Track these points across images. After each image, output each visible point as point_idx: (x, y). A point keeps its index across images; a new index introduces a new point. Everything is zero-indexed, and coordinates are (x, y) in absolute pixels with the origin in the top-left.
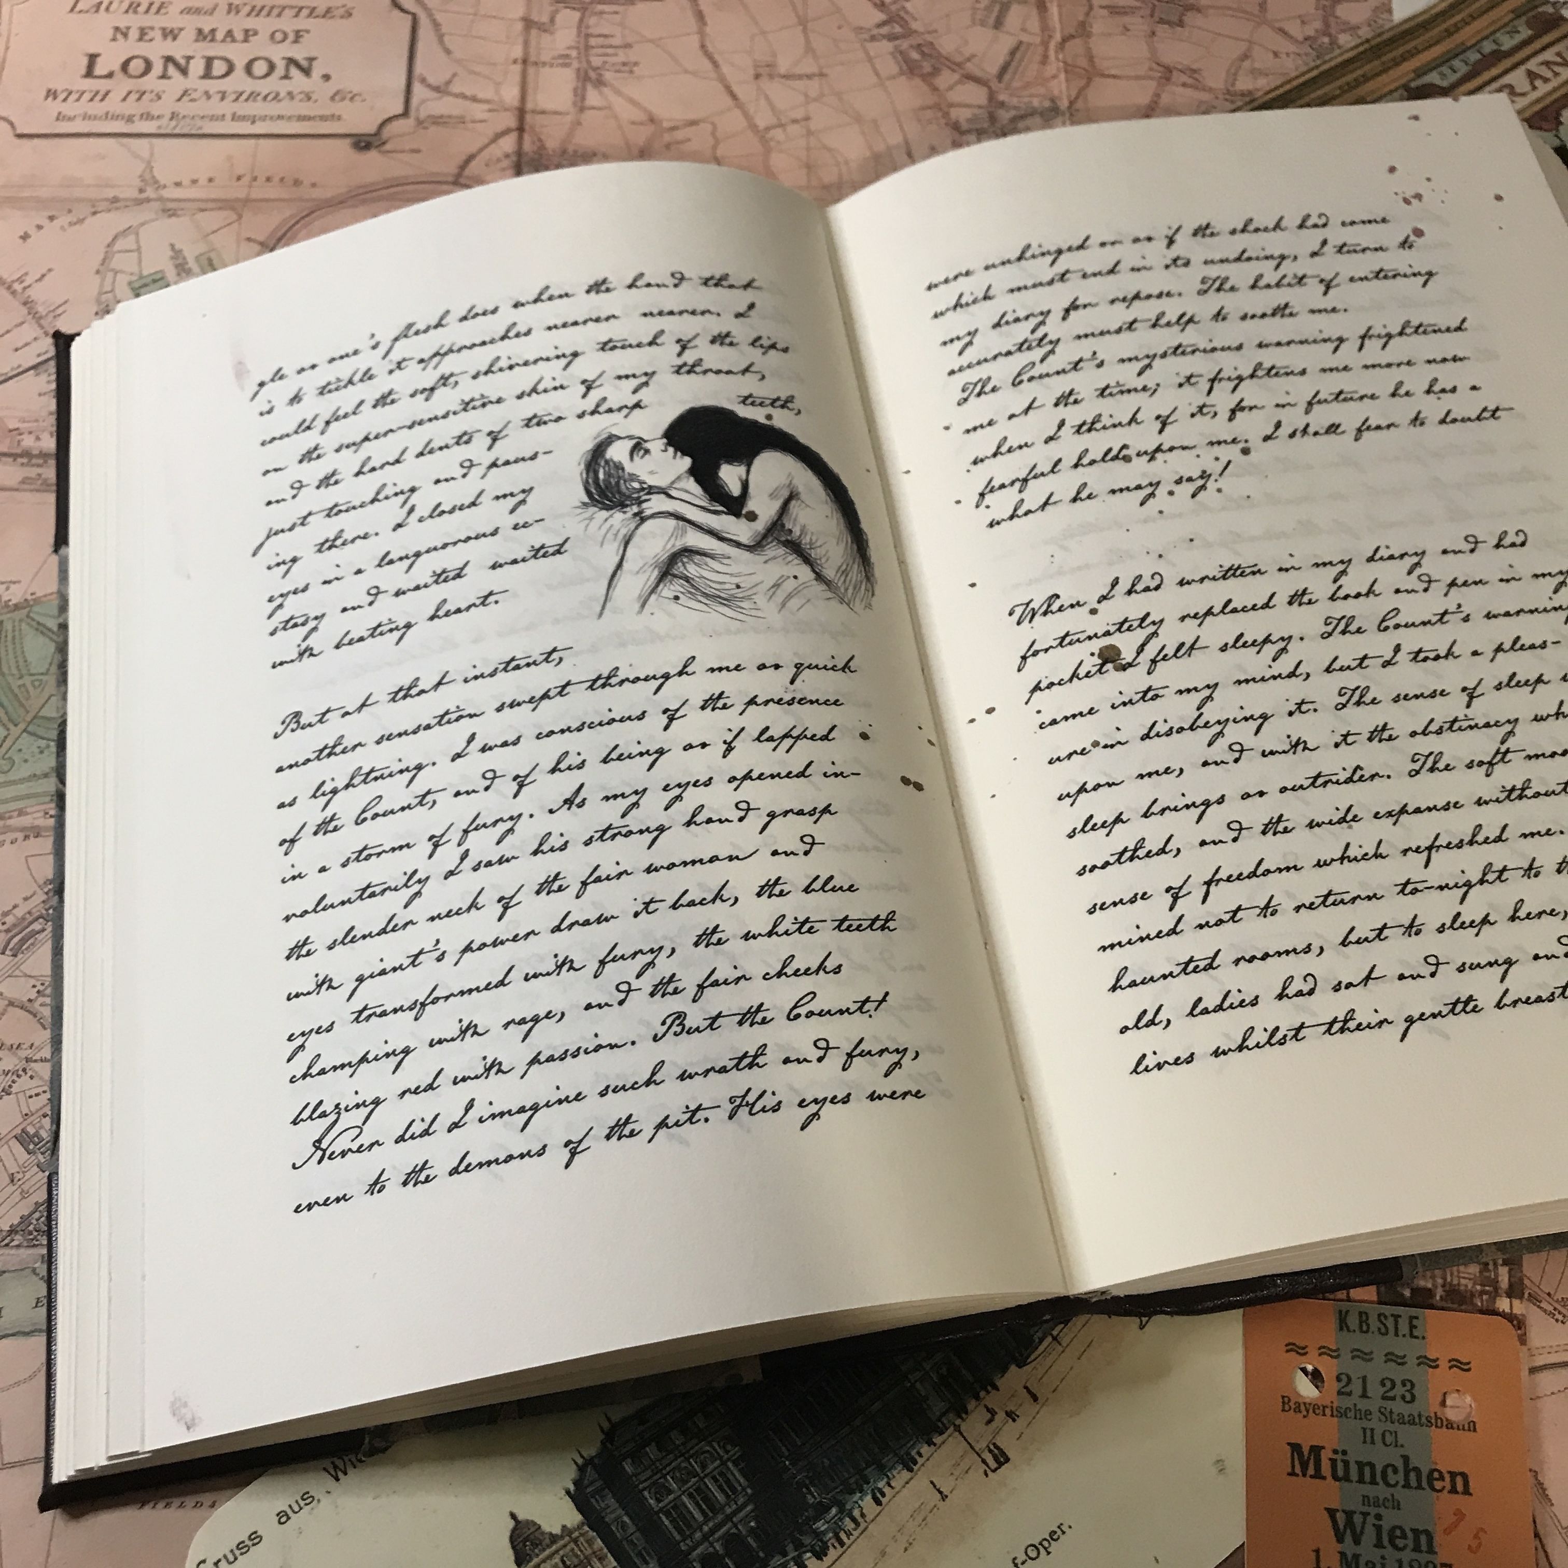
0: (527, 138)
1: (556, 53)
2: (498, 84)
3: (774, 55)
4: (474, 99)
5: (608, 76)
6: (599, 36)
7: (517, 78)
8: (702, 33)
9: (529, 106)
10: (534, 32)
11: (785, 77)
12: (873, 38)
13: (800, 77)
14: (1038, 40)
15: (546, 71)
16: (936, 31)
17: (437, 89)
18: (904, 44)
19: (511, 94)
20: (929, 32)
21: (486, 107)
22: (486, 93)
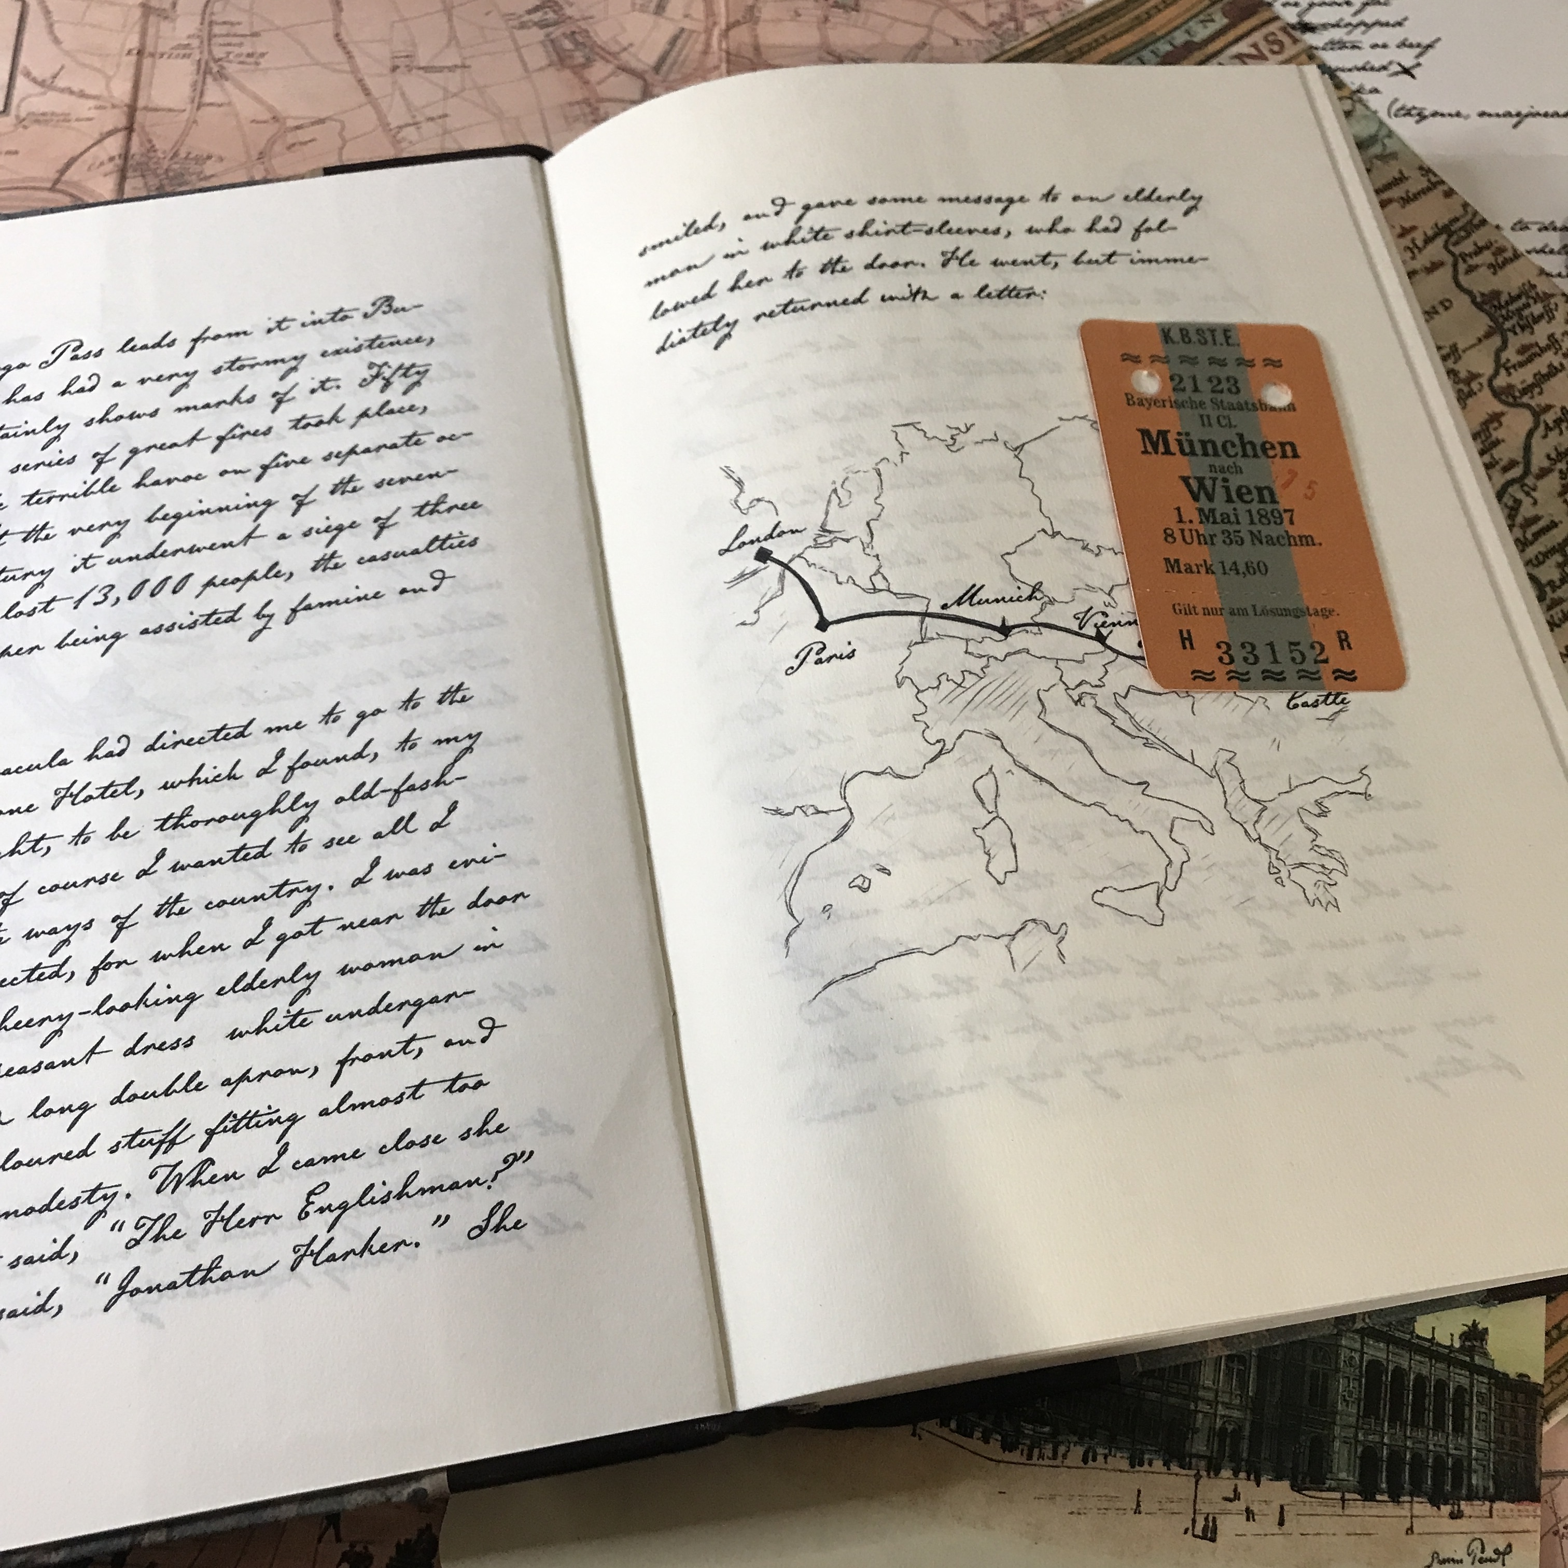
0: (135, 139)
1: (175, 43)
2: (109, 79)
3: (414, 45)
4: (82, 95)
5: (232, 68)
6: (225, 23)
7: (131, 72)
8: (337, 21)
9: (141, 103)
10: (153, 19)
11: (425, 69)
12: (523, 26)
13: (440, 69)
14: (699, 26)
15: (161, 63)
16: (591, 18)
17: (42, 84)
18: (556, 32)
19: (121, 90)
20: (585, 19)
21: (92, 103)
22: (95, 87)
